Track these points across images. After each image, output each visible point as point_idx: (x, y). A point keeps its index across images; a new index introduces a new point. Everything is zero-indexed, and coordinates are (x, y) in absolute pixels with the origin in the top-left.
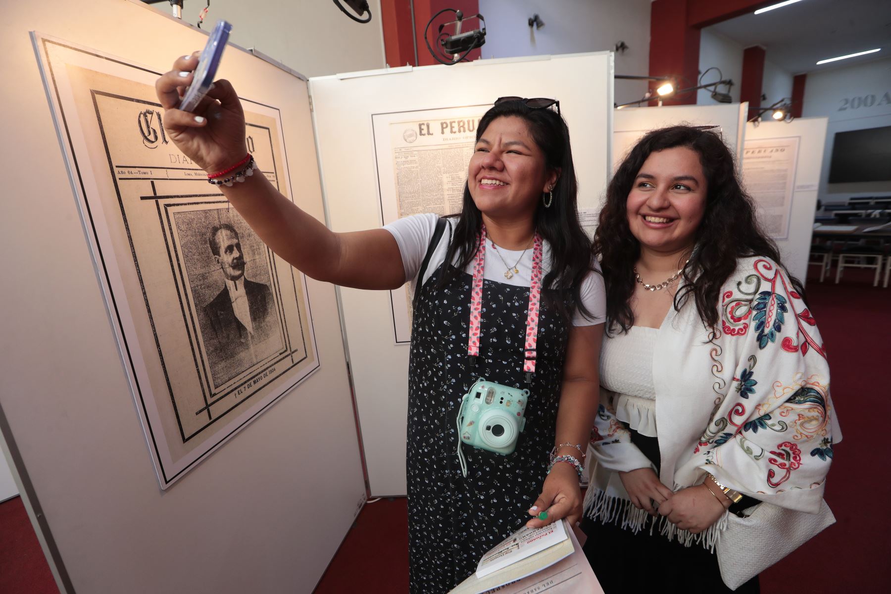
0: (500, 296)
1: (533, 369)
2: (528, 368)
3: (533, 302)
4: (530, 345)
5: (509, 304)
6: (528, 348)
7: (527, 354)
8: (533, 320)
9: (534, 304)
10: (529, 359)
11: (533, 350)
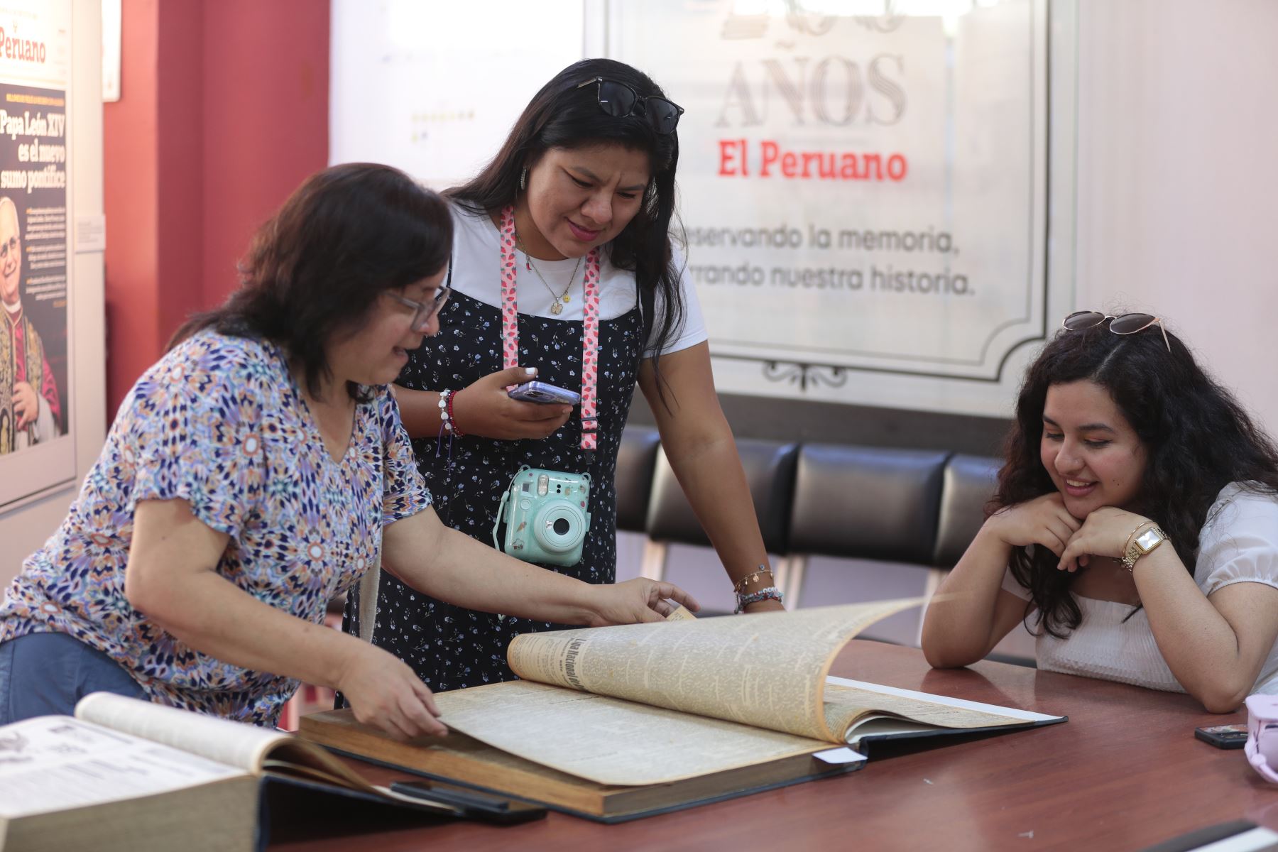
0: (533, 336)
1: (593, 445)
2: (588, 444)
3: (589, 350)
4: (587, 412)
5: (546, 347)
6: (586, 416)
7: (585, 425)
8: (589, 377)
9: (590, 354)
10: (588, 431)
11: (593, 419)
